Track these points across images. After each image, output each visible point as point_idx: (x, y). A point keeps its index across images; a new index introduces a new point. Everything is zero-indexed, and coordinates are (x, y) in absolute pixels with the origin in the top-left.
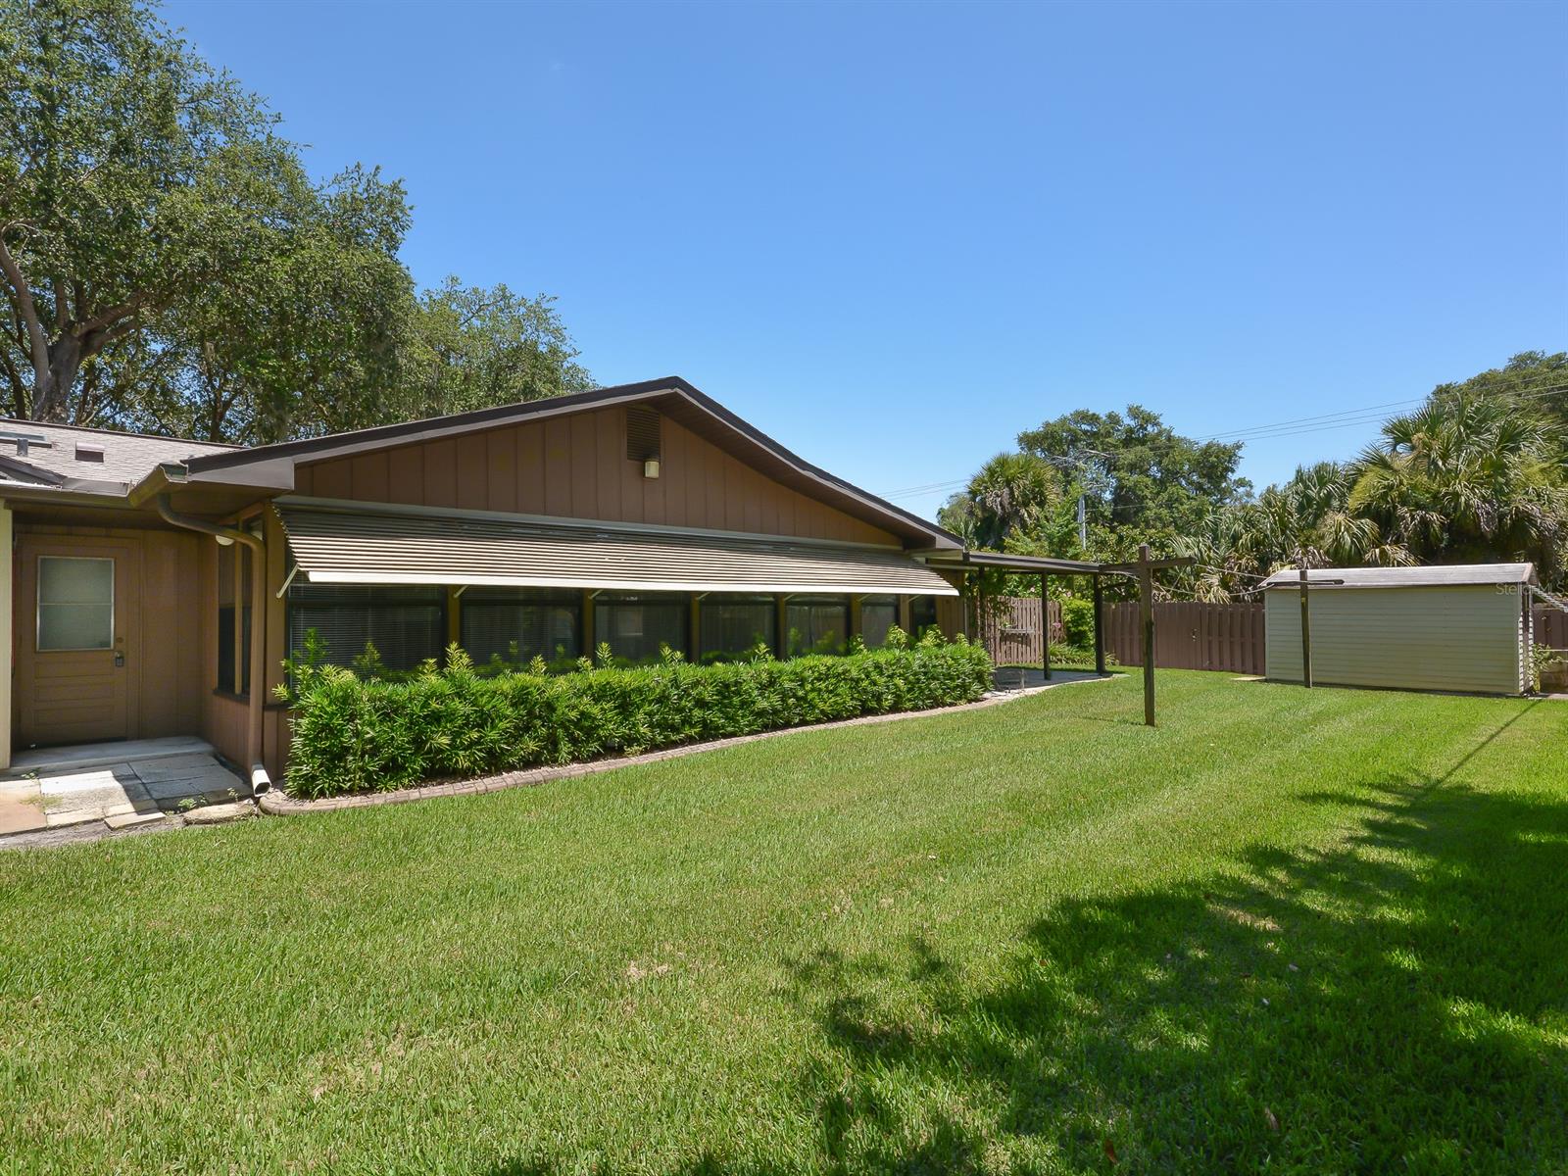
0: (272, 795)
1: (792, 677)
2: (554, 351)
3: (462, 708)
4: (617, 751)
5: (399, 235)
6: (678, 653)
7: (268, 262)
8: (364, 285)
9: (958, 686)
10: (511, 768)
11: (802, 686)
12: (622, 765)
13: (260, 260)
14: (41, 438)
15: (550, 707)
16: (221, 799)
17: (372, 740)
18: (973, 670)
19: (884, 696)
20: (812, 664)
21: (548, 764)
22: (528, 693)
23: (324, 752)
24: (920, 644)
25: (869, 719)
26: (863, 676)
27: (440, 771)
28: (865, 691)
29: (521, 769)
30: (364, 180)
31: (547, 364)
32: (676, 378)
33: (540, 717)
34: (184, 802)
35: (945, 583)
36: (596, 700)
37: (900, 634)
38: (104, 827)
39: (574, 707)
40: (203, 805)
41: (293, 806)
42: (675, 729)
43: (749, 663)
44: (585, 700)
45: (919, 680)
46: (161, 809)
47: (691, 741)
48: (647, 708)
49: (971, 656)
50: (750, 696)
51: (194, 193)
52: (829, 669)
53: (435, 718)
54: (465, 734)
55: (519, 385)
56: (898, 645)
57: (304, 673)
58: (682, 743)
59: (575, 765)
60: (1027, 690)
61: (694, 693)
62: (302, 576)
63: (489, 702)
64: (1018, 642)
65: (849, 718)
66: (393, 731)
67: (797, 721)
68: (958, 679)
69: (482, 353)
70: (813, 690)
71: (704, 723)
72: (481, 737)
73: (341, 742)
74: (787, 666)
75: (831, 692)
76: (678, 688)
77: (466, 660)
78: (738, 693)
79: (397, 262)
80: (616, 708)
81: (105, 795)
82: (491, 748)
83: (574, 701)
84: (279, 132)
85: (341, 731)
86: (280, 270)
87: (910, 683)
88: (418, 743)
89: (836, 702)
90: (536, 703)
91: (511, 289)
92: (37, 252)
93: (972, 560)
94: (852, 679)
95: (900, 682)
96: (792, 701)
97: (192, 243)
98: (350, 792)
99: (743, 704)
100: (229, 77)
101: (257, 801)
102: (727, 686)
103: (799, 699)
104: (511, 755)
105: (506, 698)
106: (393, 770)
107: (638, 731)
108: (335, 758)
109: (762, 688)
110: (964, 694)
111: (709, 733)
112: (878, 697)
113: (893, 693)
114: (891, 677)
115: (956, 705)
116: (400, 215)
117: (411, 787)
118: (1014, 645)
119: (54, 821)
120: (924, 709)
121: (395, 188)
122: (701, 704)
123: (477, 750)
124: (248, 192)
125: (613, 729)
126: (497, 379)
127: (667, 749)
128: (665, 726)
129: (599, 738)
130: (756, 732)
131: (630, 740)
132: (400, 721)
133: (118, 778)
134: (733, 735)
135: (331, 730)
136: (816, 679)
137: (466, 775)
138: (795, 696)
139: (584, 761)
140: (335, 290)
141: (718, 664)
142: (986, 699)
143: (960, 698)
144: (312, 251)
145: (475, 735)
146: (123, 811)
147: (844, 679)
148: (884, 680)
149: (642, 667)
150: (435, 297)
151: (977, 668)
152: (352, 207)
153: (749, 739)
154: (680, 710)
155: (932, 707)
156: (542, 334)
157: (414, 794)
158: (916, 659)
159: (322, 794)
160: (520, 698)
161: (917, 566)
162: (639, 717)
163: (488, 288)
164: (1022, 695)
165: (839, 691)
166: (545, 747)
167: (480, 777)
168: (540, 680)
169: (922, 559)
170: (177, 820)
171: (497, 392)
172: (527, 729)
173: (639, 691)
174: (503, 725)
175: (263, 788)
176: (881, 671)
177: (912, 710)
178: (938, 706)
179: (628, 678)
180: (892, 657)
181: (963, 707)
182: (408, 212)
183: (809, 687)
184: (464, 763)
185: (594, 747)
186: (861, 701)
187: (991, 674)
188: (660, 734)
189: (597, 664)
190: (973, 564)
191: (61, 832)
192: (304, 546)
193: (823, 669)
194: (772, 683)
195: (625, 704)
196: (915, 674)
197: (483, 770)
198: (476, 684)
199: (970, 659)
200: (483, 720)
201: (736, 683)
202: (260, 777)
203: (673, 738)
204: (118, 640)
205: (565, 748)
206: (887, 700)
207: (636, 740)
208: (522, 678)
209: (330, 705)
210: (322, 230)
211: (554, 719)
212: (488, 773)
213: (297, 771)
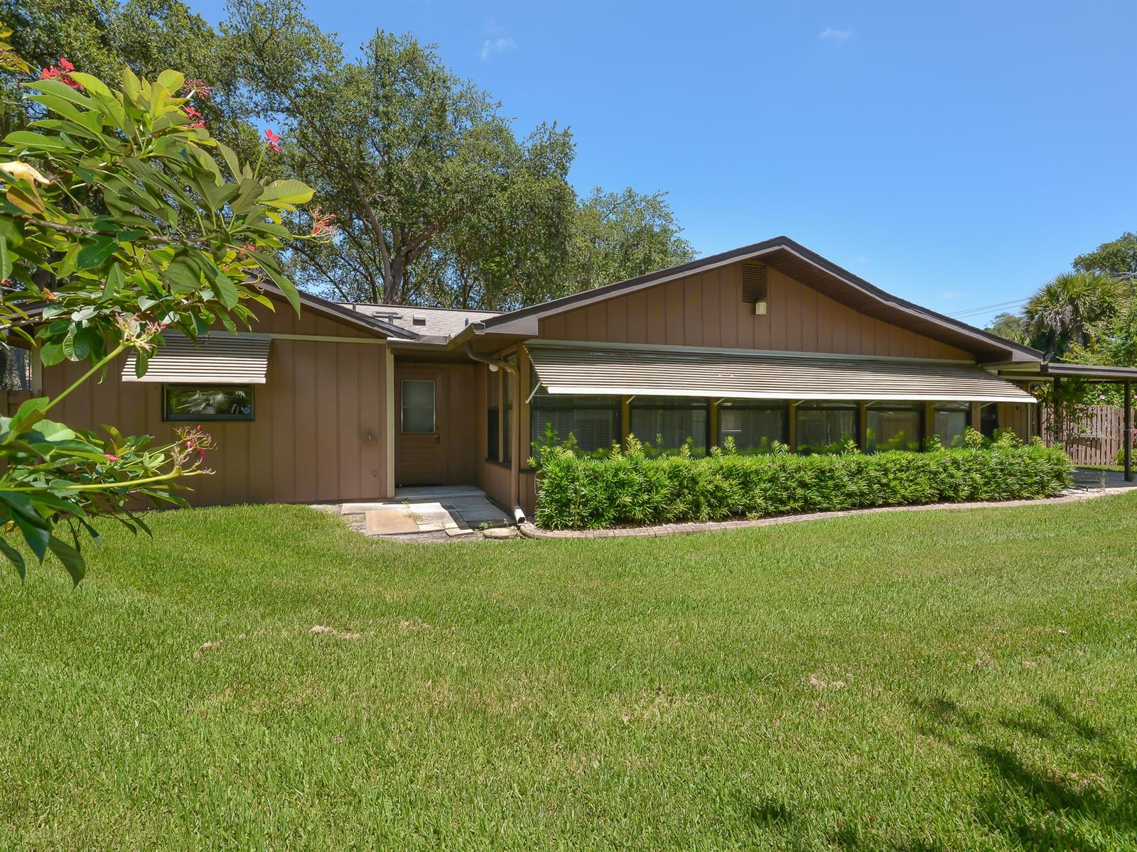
0: (527, 525)
1: (878, 468)
2: (665, 231)
3: (638, 478)
4: (740, 515)
5: (568, 164)
6: (786, 445)
7: (495, 196)
8: (546, 201)
9: (1036, 482)
10: (668, 521)
11: (886, 474)
12: (746, 526)
13: (491, 196)
14: (396, 314)
15: (694, 481)
16: (500, 524)
17: (584, 496)
18: (1052, 469)
19: (961, 487)
20: (894, 458)
21: (692, 521)
22: (680, 471)
23: (557, 501)
24: (995, 444)
25: (947, 506)
26: (941, 470)
27: (624, 520)
28: (943, 482)
29: (674, 523)
30: (548, 132)
31: (659, 240)
32: (783, 238)
33: (687, 488)
34: (482, 524)
35: (1022, 392)
36: (726, 478)
37: (976, 435)
38: (445, 535)
39: (711, 482)
40: (491, 528)
41: (540, 533)
42: (782, 502)
43: (841, 455)
44: (718, 477)
45: (995, 475)
46: (470, 527)
47: (794, 512)
48: (763, 486)
49: (1050, 456)
50: (842, 481)
51: (456, 161)
52: (909, 462)
53: (622, 484)
54: (640, 496)
55: (641, 256)
56: (974, 445)
57: (545, 451)
58: (787, 513)
59: (711, 523)
60: (1108, 490)
61: (797, 476)
62: (543, 390)
63: (654, 475)
64: (1087, 445)
65: (927, 503)
66: (596, 491)
67: (881, 502)
68: (1036, 476)
69: (617, 236)
70: (895, 479)
71: (806, 500)
72: (650, 499)
73: (567, 496)
74: (873, 459)
75: (912, 481)
76: (785, 471)
77: (639, 446)
78: (832, 478)
79: (566, 183)
80: (739, 484)
81: (441, 516)
82: (655, 507)
83: (711, 478)
84: (500, 113)
85: (566, 488)
86: (501, 200)
87: (986, 477)
88: (611, 499)
89: (916, 490)
90: (685, 478)
91: (635, 190)
92: (385, 210)
93: (1050, 371)
94: (930, 472)
95: (977, 476)
96: (876, 487)
97: (457, 192)
98: (572, 528)
99: (836, 487)
100: (471, 84)
101: (519, 528)
102: (823, 472)
103: (882, 485)
104: (668, 513)
105: (665, 472)
106: (596, 516)
107: (756, 502)
108: (564, 505)
109: (852, 475)
110: (1042, 489)
111: (809, 507)
112: (955, 488)
113: (969, 485)
114: (968, 471)
115: (1033, 499)
116: (568, 151)
117: (607, 528)
118: (1082, 448)
119: (423, 528)
120: (1000, 500)
121: (566, 134)
122: (803, 485)
123: (648, 507)
124: (485, 154)
125: (738, 499)
126: (626, 254)
127: (776, 516)
128: (775, 499)
129: (728, 505)
130: (847, 509)
131: (751, 508)
132: (600, 484)
133: (444, 507)
134: (828, 510)
135: (561, 487)
136: (898, 470)
137: (640, 523)
138: (879, 482)
139: (717, 521)
140: (531, 207)
141: (814, 455)
142: (1063, 495)
143: (1038, 493)
144: (520, 185)
145: (646, 497)
146: (452, 526)
147: (923, 471)
148: (962, 473)
149: (757, 455)
150: (587, 203)
151: (1056, 468)
152: (539, 153)
153: (841, 514)
154: (786, 489)
155: (1008, 499)
156: (656, 219)
157: (611, 533)
158: (993, 457)
159: (556, 527)
160: (674, 474)
161: (990, 377)
162: (757, 491)
163: (620, 192)
164: (1102, 494)
165: (919, 480)
166: (691, 509)
167: (648, 525)
168: (687, 462)
169: (995, 372)
170: (479, 534)
171: (626, 263)
172: (678, 495)
173: (757, 472)
174: (664, 491)
175: (521, 520)
176: (959, 466)
177: (987, 500)
178: (1015, 498)
179: (748, 462)
180: (968, 454)
181: (1041, 501)
182: (573, 148)
183: (891, 476)
184: (639, 516)
185: (725, 511)
186: (939, 490)
187: (1070, 474)
188: (771, 505)
189: (725, 452)
190: (1051, 375)
191: (426, 535)
192: (543, 371)
193: (904, 462)
194: (860, 471)
195: (746, 482)
196: (992, 470)
197: (650, 521)
198: (646, 463)
199: (1049, 459)
200: (651, 487)
201: (831, 470)
202: (519, 514)
203: (781, 509)
204: (437, 428)
205: (705, 510)
206: (963, 490)
207: (755, 508)
208: (676, 460)
209: (560, 471)
210: (524, 170)
211: (697, 489)
212: (654, 524)
213: (542, 512)
